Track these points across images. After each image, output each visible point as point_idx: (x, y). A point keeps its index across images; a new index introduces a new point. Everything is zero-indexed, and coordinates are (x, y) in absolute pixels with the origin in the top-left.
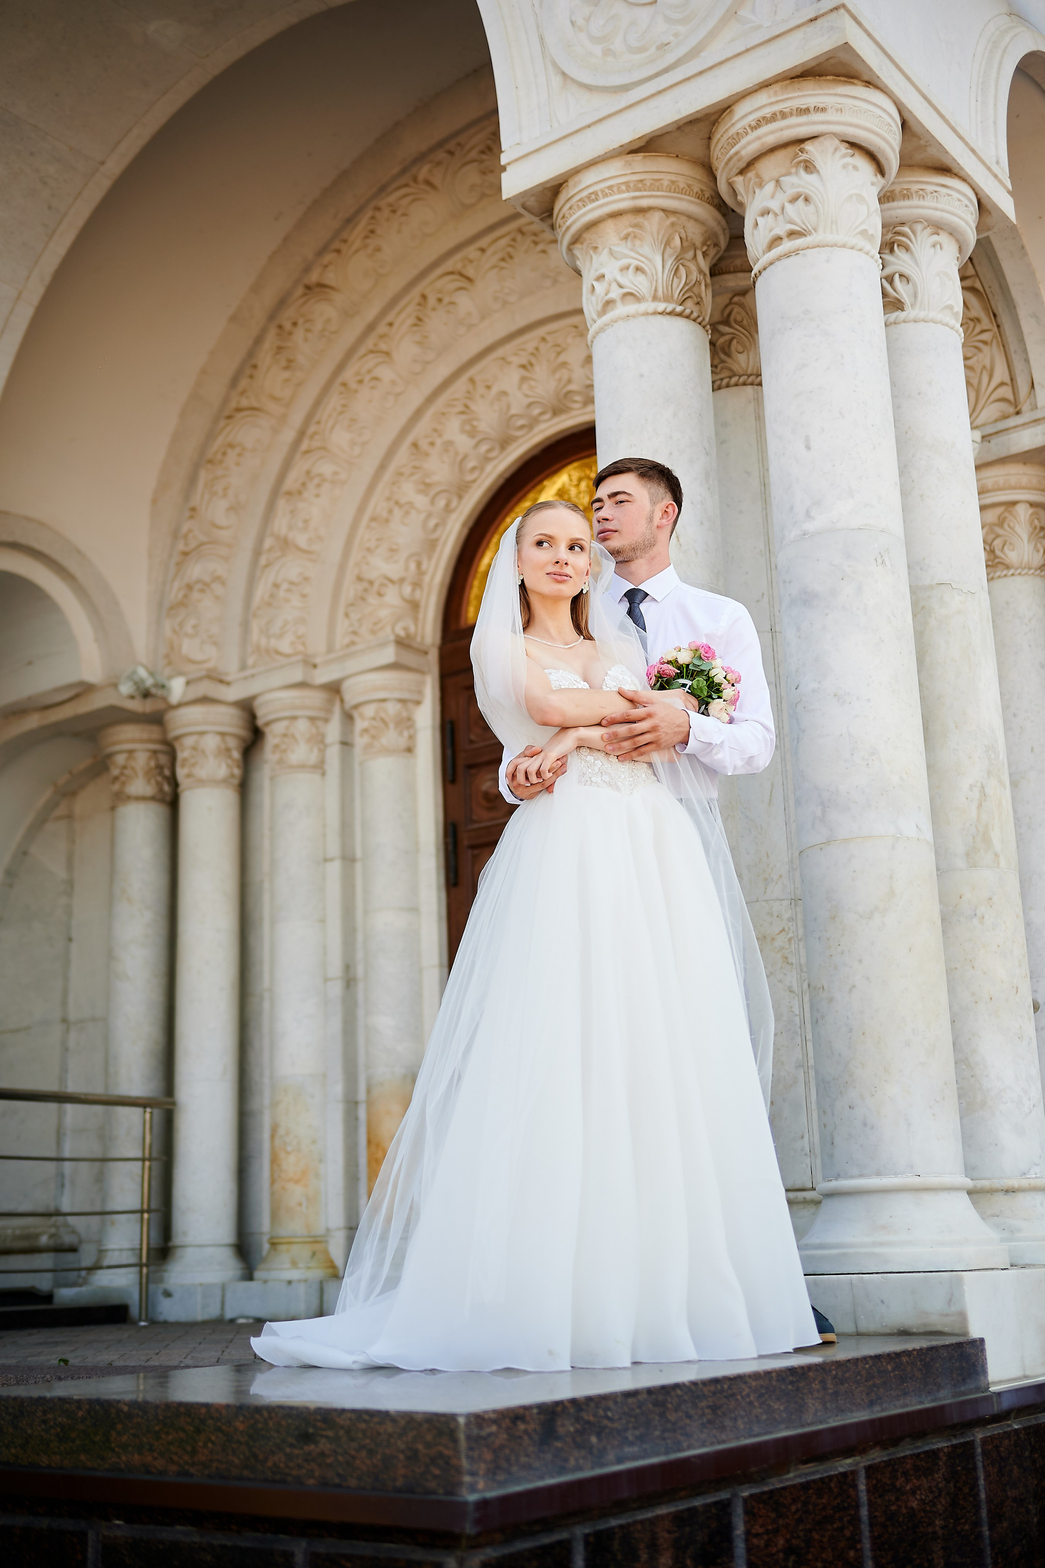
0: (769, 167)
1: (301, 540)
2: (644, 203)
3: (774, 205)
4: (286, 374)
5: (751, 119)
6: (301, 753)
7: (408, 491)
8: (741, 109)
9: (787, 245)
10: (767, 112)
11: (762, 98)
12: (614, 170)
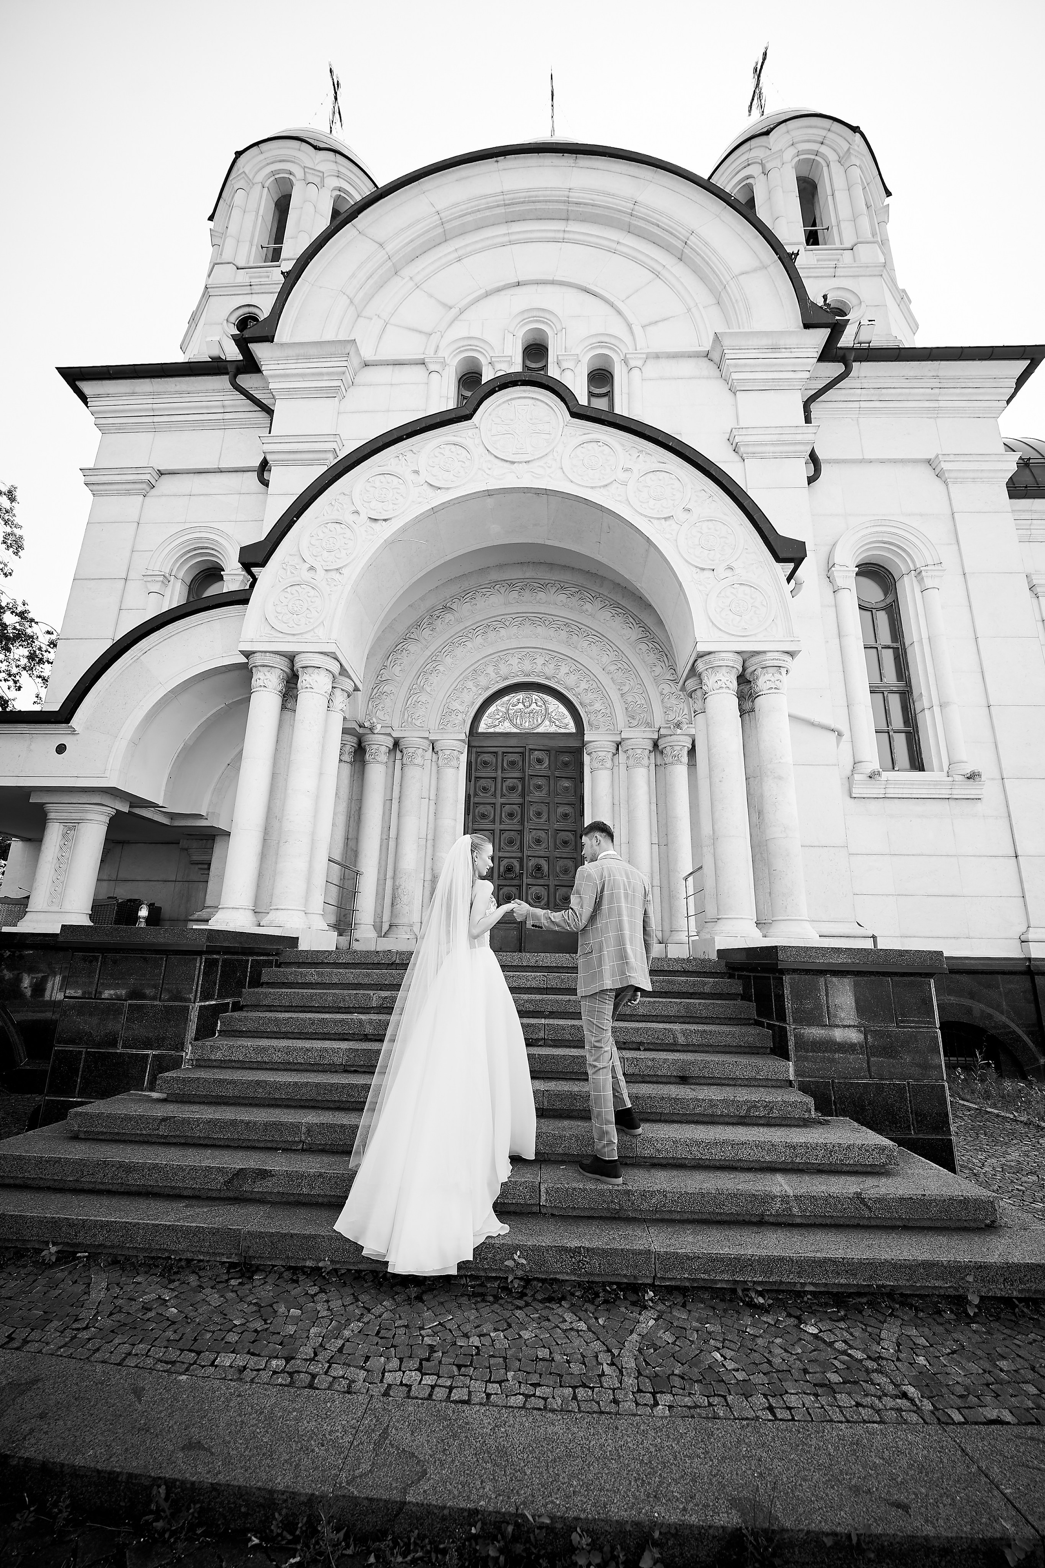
0: (770, 670)
1: (428, 689)
2: (735, 666)
3: (772, 679)
4: (431, 632)
5: (772, 658)
6: (419, 760)
7: (470, 684)
8: (769, 654)
9: (773, 691)
10: (777, 658)
11: (776, 654)
12: (731, 655)
